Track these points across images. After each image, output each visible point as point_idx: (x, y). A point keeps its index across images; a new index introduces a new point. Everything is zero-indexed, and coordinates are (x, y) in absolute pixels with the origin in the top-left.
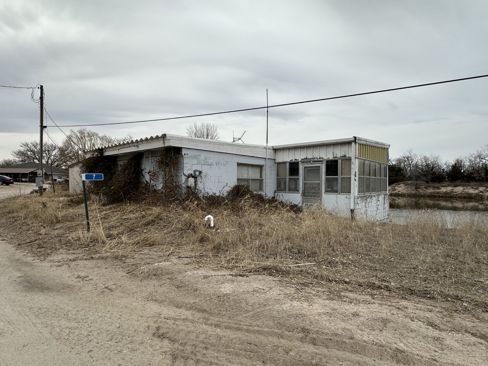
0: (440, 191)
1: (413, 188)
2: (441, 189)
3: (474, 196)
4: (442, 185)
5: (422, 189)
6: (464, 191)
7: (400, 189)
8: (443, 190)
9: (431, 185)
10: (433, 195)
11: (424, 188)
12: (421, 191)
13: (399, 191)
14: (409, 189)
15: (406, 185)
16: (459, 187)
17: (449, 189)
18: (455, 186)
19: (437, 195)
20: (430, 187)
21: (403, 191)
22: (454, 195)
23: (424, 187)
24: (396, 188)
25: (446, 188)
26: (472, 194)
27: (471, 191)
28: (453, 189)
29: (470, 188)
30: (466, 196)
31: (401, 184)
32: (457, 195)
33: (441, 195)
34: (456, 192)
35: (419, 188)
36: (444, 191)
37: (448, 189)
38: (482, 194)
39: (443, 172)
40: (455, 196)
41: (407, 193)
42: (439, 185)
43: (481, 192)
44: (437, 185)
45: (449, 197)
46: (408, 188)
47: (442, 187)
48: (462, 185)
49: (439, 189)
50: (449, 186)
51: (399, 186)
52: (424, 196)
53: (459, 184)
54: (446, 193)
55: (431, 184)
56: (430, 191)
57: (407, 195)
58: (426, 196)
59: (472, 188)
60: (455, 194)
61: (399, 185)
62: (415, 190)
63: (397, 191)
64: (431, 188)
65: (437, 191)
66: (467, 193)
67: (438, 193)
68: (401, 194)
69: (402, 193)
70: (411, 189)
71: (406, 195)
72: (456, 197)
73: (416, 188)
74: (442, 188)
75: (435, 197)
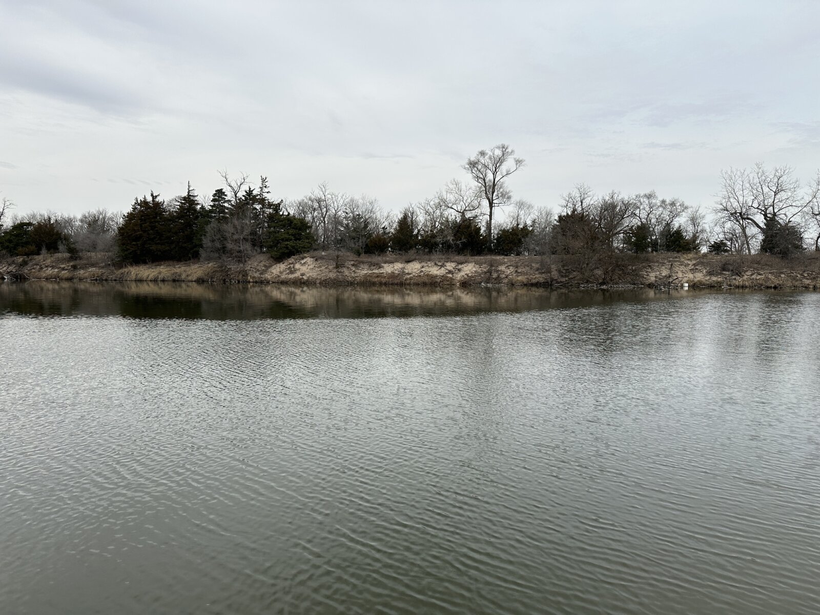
0: (382, 271)
1: (331, 267)
2: (383, 267)
3: (439, 281)
4: (384, 258)
5: (348, 268)
6: (422, 271)
7: (304, 269)
8: (388, 269)
9: (365, 260)
10: (370, 281)
11: (353, 265)
12: (346, 272)
13: (303, 275)
14: (323, 268)
15: (316, 260)
16: (414, 263)
17: (398, 266)
18: (408, 262)
19: (376, 280)
20: (363, 263)
21: (311, 274)
22: (406, 279)
23: (352, 263)
24: (297, 266)
25: (391, 265)
26: (437, 276)
27: (435, 271)
28: (404, 268)
29: (433, 264)
30: (427, 281)
31: (306, 257)
32: (411, 279)
33: (384, 280)
34: (409, 274)
35: (343, 266)
36: (390, 272)
37: (396, 268)
38: (450, 275)
39: (384, 233)
40: (408, 282)
41: (319, 277)
42: (380, 258)
43: (450, 272)
44: (376, 259)
45: (397, 284)
46: (320, 267)
47: (385, 263)
48: (419, 259)
49: (380, 267)
50: (397, 261)
51: (303, 262)
52: (351, 284)
53: (413, 257)
54: (393, 276)
55: (364, 257)
56: (364, 271)
57: (320, 283)
58: (357, 284)
59: (436, 264)
60: (408, 277)
61: (303, 259)
62: (335, 270)
63: (297, 274)
64: (366, 267)
65: (376, 271)
66: (428, 275)
67: (378, 277)
68: (307, 280)
69: (308, 277)
70: (326, 268)
71: (318, 281)
72: (409, 284)
73: (337, 267)
74: (385, 265)
75: (374, 284)
